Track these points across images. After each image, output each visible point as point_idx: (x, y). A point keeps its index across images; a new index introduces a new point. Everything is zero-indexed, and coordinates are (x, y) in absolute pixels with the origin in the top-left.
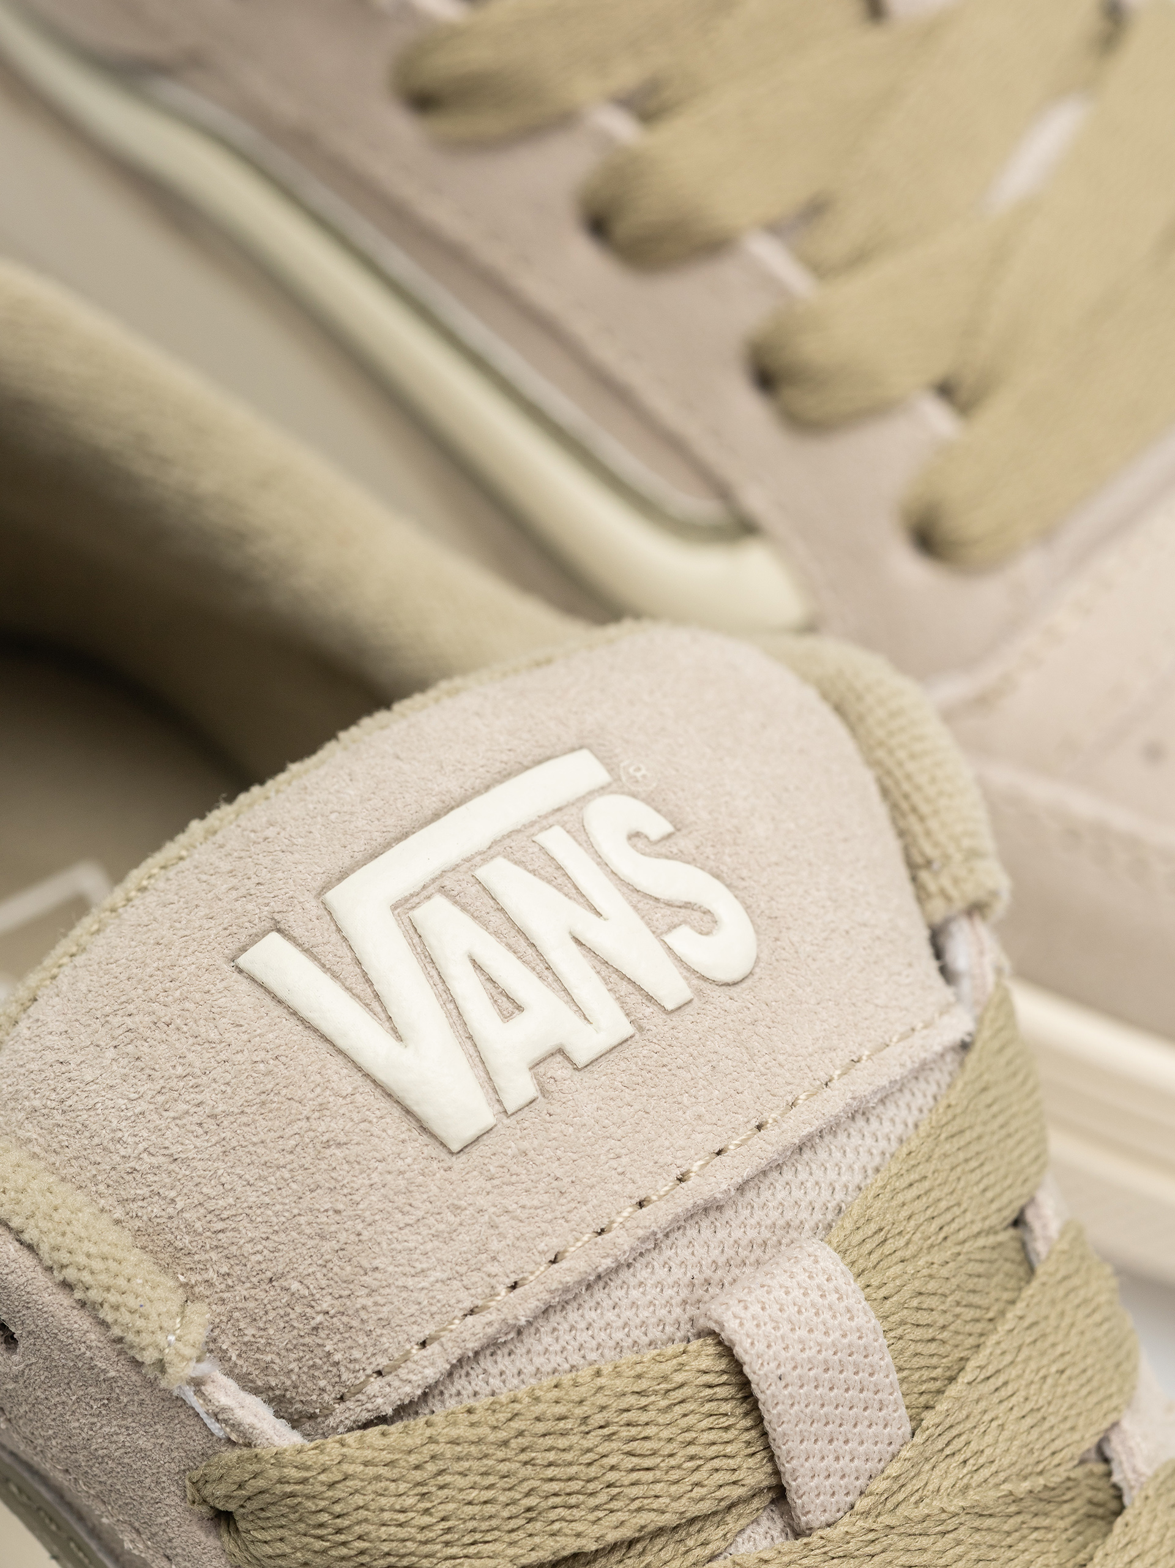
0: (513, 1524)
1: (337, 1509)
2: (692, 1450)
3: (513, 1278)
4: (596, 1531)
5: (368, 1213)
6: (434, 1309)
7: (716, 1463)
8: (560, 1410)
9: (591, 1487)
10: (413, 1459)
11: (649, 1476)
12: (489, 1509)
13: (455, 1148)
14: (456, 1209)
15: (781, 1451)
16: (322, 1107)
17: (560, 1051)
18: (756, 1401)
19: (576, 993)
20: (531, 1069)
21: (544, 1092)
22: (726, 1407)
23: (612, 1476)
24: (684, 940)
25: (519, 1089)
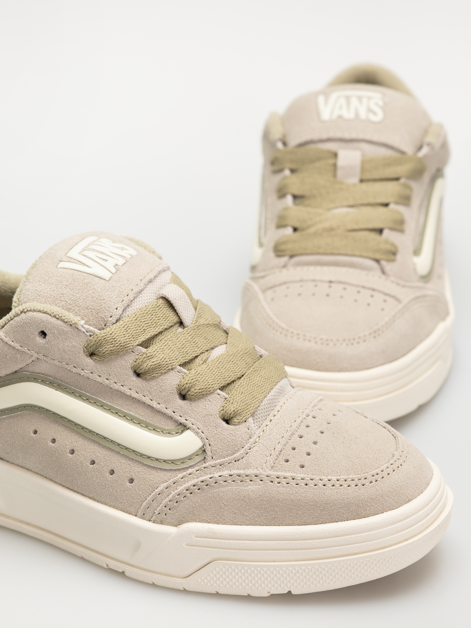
0: (142, 333)
1: (114, 337)
3: (127, 294)
4: (156, 330)
5: (99, 291)
6: (116, 302)
7: (169, 317)
8: (142, 313)
9: (152, 324)
11: (160, 320)
12: (138, 331)
13: (108, 280)
14: (113, 287)
16: (84, 279)
17: (117, 265)
19: (114, 258)
20: (114, 267)
21: (117, 270)
23: (155, 321)
25: (114, 270)
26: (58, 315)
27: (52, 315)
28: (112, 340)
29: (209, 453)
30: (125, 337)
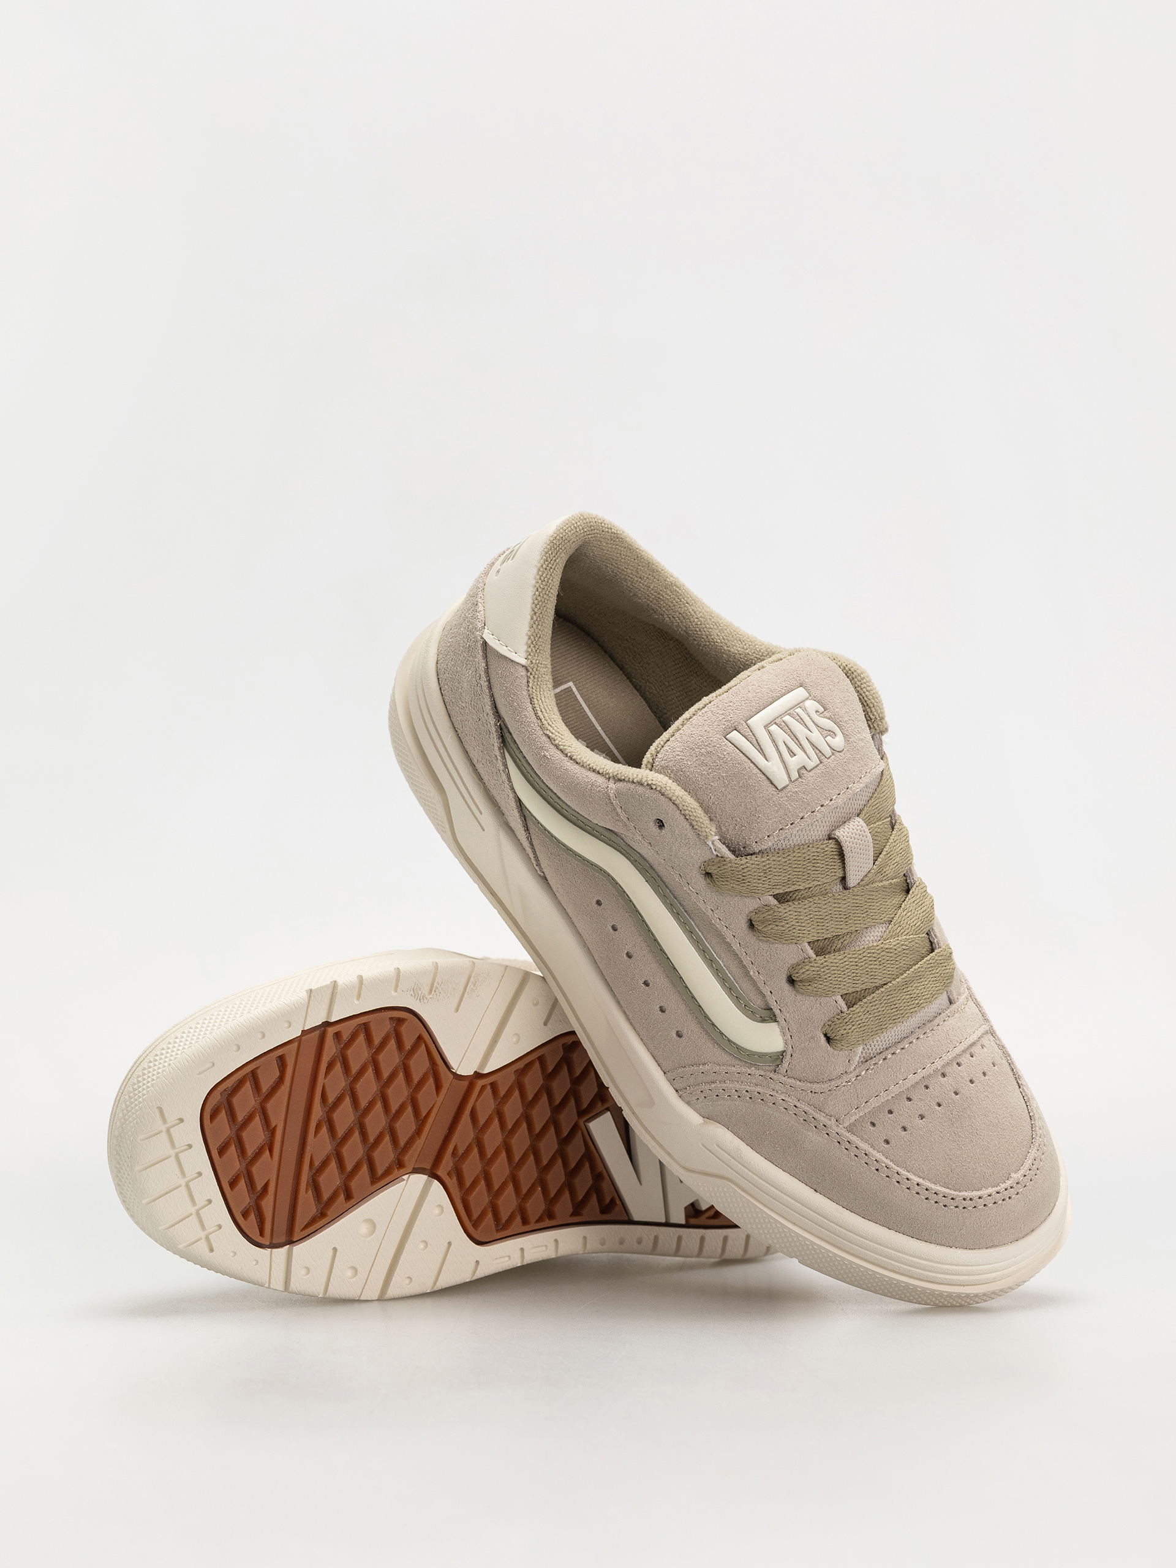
1: (744, 875)
2: (827, 867)
4: (803, 884)
5: (758, 804)
7: (832, 870)
8: (800, 855)
9: (804, 874)
10: (764, 864)
11: (817, 872)
12: (780, 877)
13: (780, 789)
15: (847, 869)
16: (749, 777)
17: (804, 766)
18: (844, 855)
19: (807, 752)
20: (797, 771)
21: (800, 777)
22: (836, 857)
23: (809, 872)
24: (829, 738)
25: (795, 775)
26: (690, 816)
27: (683, 812)
28: (740, 876)
29: (785, 1065)
30: (759, 880)
